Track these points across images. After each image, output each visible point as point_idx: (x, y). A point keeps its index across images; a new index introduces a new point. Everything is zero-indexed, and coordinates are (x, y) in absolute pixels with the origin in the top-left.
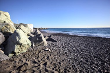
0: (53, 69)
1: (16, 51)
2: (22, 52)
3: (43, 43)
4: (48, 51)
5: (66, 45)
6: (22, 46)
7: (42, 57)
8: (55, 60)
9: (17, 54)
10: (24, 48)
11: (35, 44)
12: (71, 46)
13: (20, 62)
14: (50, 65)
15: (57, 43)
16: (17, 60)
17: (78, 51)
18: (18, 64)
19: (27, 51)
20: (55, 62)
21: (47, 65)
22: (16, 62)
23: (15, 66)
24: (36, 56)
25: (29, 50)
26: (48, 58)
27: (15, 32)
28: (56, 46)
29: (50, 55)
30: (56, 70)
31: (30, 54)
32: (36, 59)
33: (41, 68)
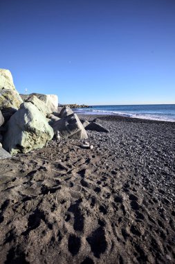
0: (99, 183)
1: (24, 144)
2: (35, 148)
3: (79, 134)
4: (88, 148)
5: (129, 140)
6: (34, 135)
7: (76, 159)
8: (103, 166)
9: (26, 151)
10: (39, 140)
11: (62, 134)
12: (142, 141)
13: (31, 164)
14: (93, 175)
15: (109, 135)
16: (27, 161)
17: (158, 152)
18: (28, 168)
19: (45, 147)
20: (104, 171)
21: (86, 175)
22: (23, 163)
23: (22, 171)
24: (63, 157)
25: (49, 145)
26: (88, 161)
27: (22, 106)
28: (106, 140)
29: (93, 157)
30: (106, 185)
31: (50, 151)
32: (63, 161)
33: (72, 179)
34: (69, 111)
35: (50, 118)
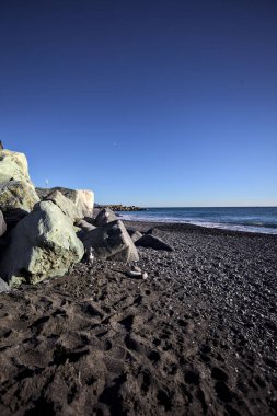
0: (157, 342)
1: (33, 268)
2: (52, 275)
3: (125, 252)
4: (140, 277)
5: (205, 264)
6: (52, 254)
7: (119, 297)
8: (164, 310)
9: (36, 281)
10: (59, 262)
11: (97, 254)
12: (227, 267)
13: (42, 305)
14: (146, 327)
15: (173, 255)
16: (34, 299)
17: (257, 286)
18: (35, 312)
19: (67, 274)
20: (165, 319)
21: (134, 326)
22: (28, 303)
23: (24, 317)
24: (97, 293)
25: (75, 271)
26: (138, 300)
28: (169, 263)
29: (148, 293)
30: (168, 347)
31: (76, 282)
32: (95, 300)
33: (111, 334)
34: (110, 216)
35: (80, 226)
